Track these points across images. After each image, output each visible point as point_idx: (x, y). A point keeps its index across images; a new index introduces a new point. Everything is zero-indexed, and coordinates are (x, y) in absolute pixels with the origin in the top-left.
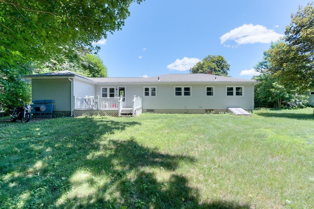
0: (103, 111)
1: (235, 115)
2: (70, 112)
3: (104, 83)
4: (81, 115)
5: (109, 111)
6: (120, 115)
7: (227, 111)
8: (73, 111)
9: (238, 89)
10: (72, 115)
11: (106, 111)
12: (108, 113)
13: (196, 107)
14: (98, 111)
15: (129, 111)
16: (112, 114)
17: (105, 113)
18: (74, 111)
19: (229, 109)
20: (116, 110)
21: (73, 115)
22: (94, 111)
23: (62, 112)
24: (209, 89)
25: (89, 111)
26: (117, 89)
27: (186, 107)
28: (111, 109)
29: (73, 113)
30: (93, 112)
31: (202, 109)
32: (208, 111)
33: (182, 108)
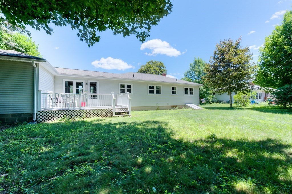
0: (88, 111)
1: (194, 109)
2: (32, 115)
3: (71, 75)
4: (52, 118)
5: (96, 111)
6: (114, 115)
7: (185, 106)
8: (37, 114)
9: (191, 89)
10: (35, 120)
11: (92, 111)
12: (95, 113)
13: (165, 104)
14: (84, 111)
15: (121, 110)
16: (100, 114)
17: (91, 113)
18: (39, 113)
19: (187, 105)
20: (106, 109)
21: (37, 118)
22: (75, 112)
23: (14, 115)
24: (173, 89)
25: (67, 112)
26: (87, 84)
27: (157, 104)
28: (98, 108)
29: (37, 116)
30: (73, 113)
31: (169, 105)
32: (174, 107)
33: (155, 105)
